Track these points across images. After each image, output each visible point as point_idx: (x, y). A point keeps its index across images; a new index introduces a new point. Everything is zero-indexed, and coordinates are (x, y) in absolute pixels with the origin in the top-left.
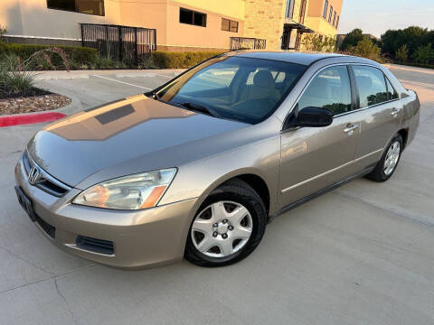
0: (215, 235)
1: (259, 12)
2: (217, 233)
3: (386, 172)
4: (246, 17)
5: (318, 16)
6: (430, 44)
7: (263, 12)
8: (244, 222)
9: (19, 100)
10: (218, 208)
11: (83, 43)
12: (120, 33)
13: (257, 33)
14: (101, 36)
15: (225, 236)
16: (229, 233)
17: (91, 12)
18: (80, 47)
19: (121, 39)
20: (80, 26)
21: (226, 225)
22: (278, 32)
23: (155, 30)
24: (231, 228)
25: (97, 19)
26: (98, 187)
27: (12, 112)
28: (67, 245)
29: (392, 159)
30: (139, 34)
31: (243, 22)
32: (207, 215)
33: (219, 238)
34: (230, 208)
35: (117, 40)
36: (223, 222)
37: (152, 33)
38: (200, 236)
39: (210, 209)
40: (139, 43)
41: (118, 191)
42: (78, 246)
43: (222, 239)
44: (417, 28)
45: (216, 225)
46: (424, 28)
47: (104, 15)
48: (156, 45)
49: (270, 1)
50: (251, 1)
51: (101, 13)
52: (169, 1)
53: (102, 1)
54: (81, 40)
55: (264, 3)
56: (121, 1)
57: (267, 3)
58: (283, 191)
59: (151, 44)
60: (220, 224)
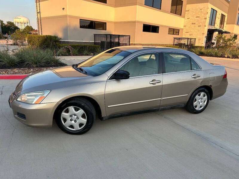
0: (71, 120)
1: (192, 24)
2: (72, 120)
3: (196, 109)
4: (185, 26)
5: (234, 24)
7: (195, 24)
8: (83, 117)
10: (71, 109)
11: (95, 43)
12: (111, 38)
13: (190, 35)
14: (104, 40)
16: (77, 120)
17: (102, 28)
18: (93, 45)
19: (111, 41)
20: (94, 35)
22: (203, 34)
23: (130, 36)
25: (102, 32)
31: (182, 29)
33: (73, 122)
37: (128, 37)
39: (68, 109)
40: (121, 42)
42: (18, 116)
43: (74, 122)
45: (71, 116)
47: (106, 30)
48: (129, 43)
49: (199, 17)
50: (188, 18)
51: (105, 29)
52: (137, 21)
53: (106, 23)
54: (94, 42)
55: (196, 18)
56: (115, 23)
57: (197, 18)
58: (108, 106)
59: (128, 43)
60: (73, 116)
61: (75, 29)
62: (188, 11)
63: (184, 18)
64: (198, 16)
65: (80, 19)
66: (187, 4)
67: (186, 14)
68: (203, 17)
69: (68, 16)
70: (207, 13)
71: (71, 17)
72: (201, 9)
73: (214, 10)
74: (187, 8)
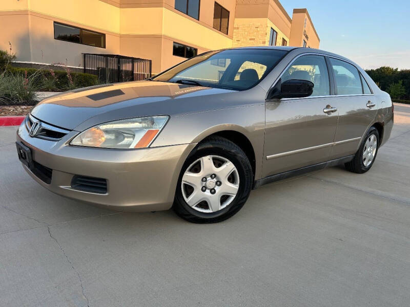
0: (204, 189)
3: (365, 164)
6: (401, 82)
8: (232, 179)
9: (23, 107)
10: (207, 162)
11: (85, 70)
12: (119, 62)
14: (102, 65)
15: (213, 191)
16: (217, 189)
17: (94, 45)
18: (82, 74)
19: (119, 67)
20: (83, 55)
21: (215, 180)
23: (150, 61)
24: (219, 183)
25: (99, 50)
26: (93, 129)
27: (16, 114)
28: (61, 187)
29: (370, 152)
30: (136, 64)
32: (197, 169)
33: (208, 192)
34: (218, 163)
35: (116, 68)
36: (211, 176)
37: (148, 63)
38: (189, 189)
39: (199, 163)
40: (135, 72)
41: (112, 137)
42: (72, 188)
43: (210, 194)
44: (388, 68)
45: (204, 179)
46: (395, 68)
47: (105, 47)
48: (151, 74)
49: (254, 39)
50: (238, 39)
51: (103, 46)
52: (164, 36)
53: (104, 35)
54: (83, 68)
55: (250, 41)
56: (121, 36)
57: (252, 41)
58: (268, 157)
59: (147, 73)
60: (209, 178)
61: (44, 40)
62: (238, 28)
63: (232, 39)
64: (252, 37)
65: (55, 22)
66: (236, 17)
67: (234, 34)
68: (260, 39)
69: (29, 14)
70: (266, 34)
71: (35, 14)
72: (258, 28)
73: (274, 30)
74: (235, 24)
